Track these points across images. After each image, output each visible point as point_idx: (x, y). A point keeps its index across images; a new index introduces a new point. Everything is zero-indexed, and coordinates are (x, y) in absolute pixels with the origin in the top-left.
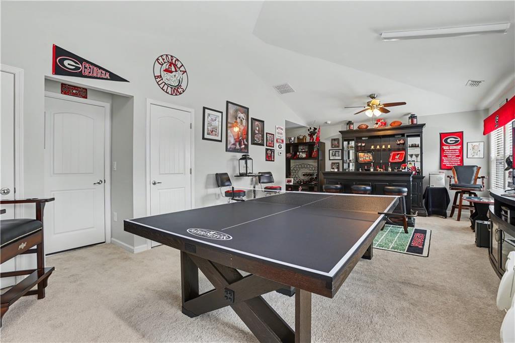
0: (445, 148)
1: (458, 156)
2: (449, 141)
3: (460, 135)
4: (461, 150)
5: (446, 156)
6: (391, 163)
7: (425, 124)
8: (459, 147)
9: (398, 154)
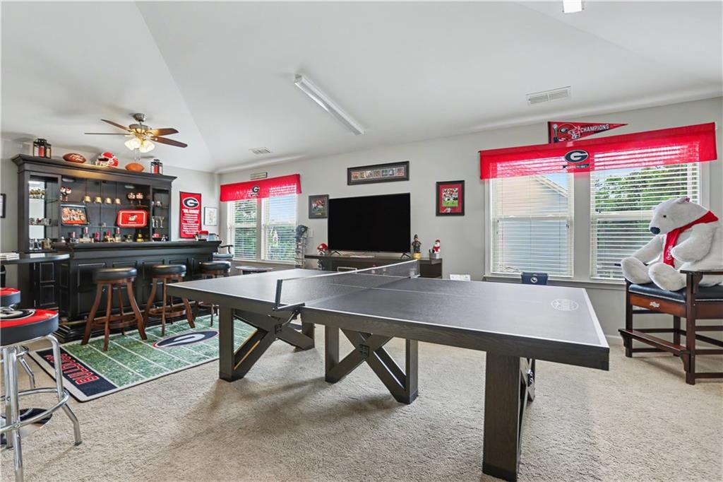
0: (185, 211)
1: (197, 222)
2: (188, 203)
3: (198, 197)
4: (199, 215)
5: (186, 222)
6: (121, 228)
7: (175, 178)
8: (197, 212)
9: (133, 215)
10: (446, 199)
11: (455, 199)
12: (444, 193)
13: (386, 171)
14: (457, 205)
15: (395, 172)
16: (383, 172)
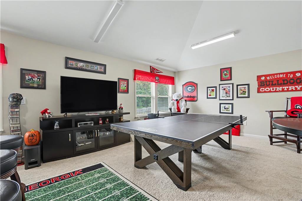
10: (122, 86)
11: (125, 86)
12: (121, 83)
13: (93, 66)
14: (126, 89)
15: (98, 68)
16: (91, 66)
